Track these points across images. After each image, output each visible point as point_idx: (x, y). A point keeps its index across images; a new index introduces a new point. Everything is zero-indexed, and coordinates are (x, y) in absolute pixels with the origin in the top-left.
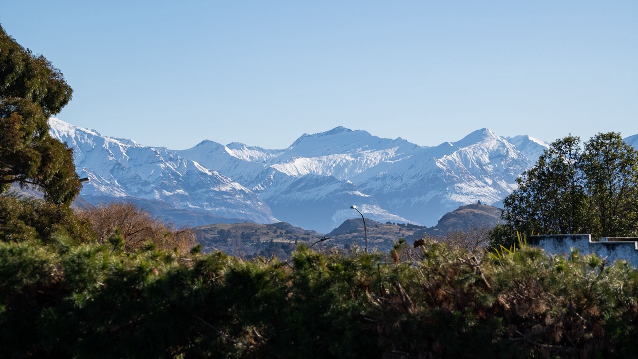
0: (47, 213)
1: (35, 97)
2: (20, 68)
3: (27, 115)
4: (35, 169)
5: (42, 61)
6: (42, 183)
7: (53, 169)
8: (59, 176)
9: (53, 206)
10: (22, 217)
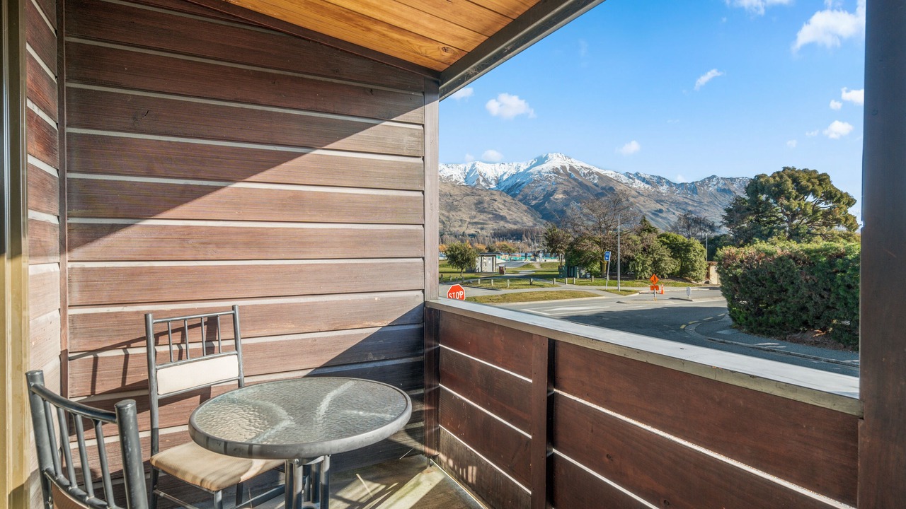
0: (847, 234)
1: (844, 203)
2: (839, 196)
3: (841, 208)
4: (843, 222)
5: (847, 193)
6: (845, 226)
7: (849, 223)
8: (851, 224)
9: (849, 232)
10: (839, 235)
